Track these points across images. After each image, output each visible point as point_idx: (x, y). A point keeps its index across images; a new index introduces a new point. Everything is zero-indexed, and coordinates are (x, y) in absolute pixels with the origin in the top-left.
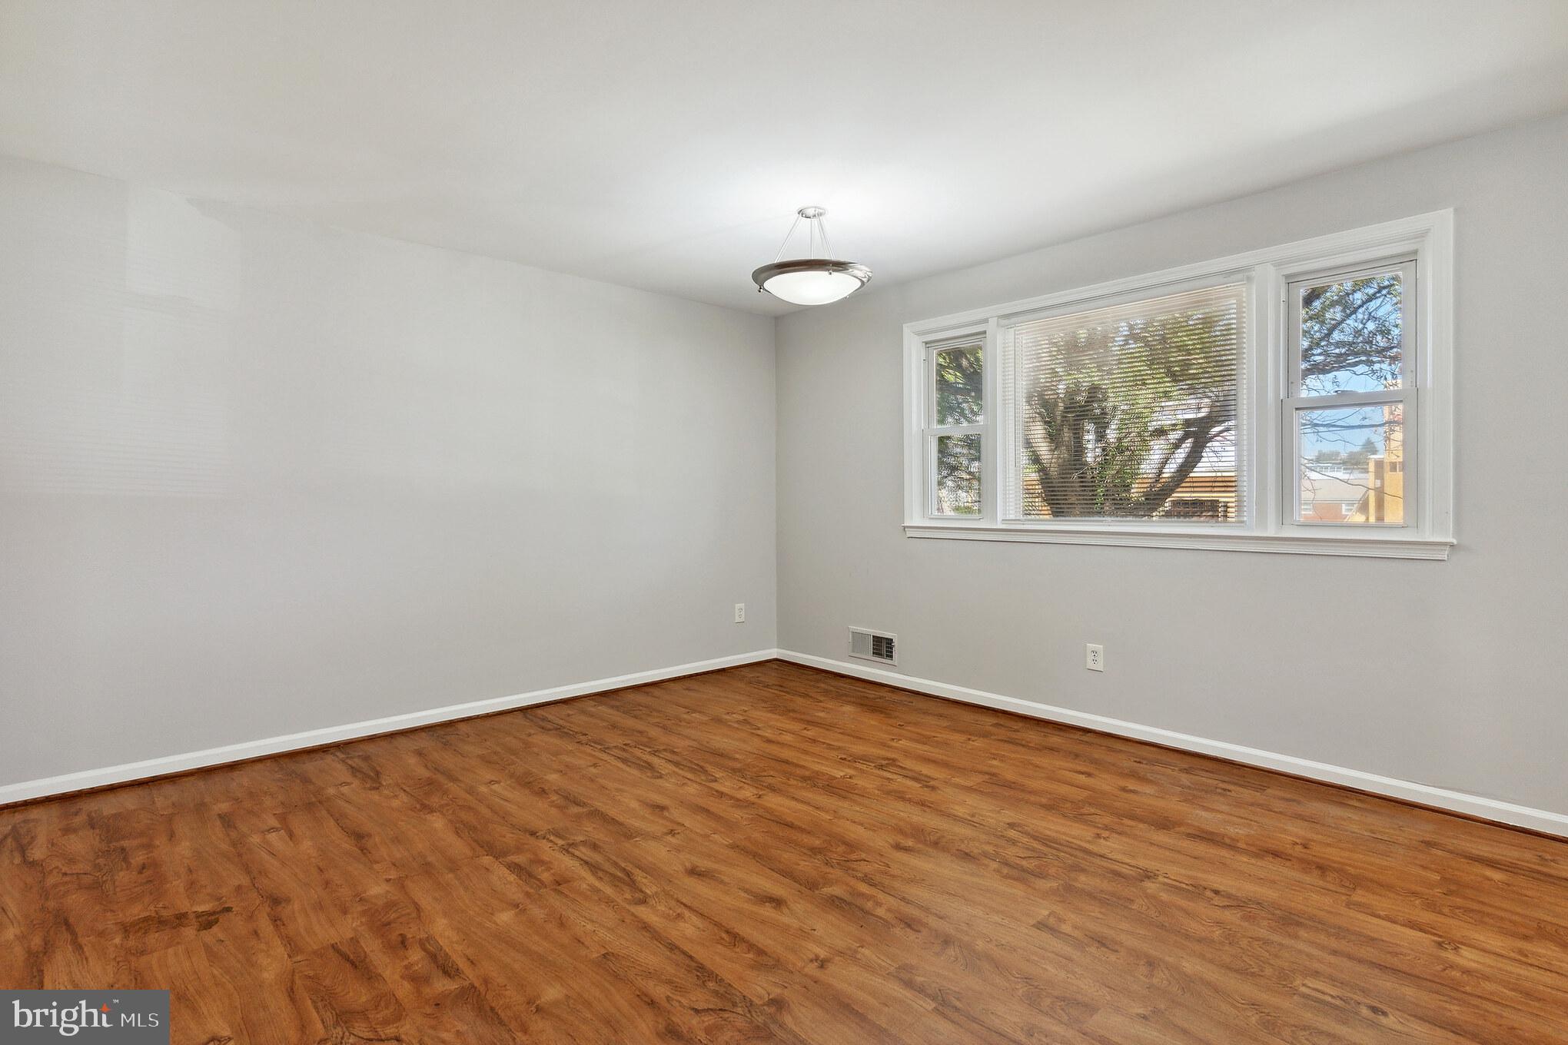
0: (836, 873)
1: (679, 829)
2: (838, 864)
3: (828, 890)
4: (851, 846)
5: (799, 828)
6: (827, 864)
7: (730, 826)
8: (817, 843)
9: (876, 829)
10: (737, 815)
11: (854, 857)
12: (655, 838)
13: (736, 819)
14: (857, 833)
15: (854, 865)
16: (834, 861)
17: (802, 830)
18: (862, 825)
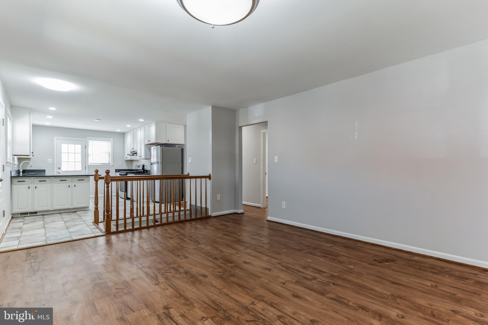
0: (228, 269)
1: (281, 284)
2: (227, 271)
3: (232, 265)
4: (221, 277)
5: (237, 285)
6: (231, 271)
7: (263, 286)
8: (232, 278)
9: (209, 284)
10: (261, 292)
11: (221, 274)
12: (288, 281)
13: (261, 289)
14: (216, 282)
15: (222, 271)
16: (228, 272)
17: (236, 284)
18: (213, 286)
